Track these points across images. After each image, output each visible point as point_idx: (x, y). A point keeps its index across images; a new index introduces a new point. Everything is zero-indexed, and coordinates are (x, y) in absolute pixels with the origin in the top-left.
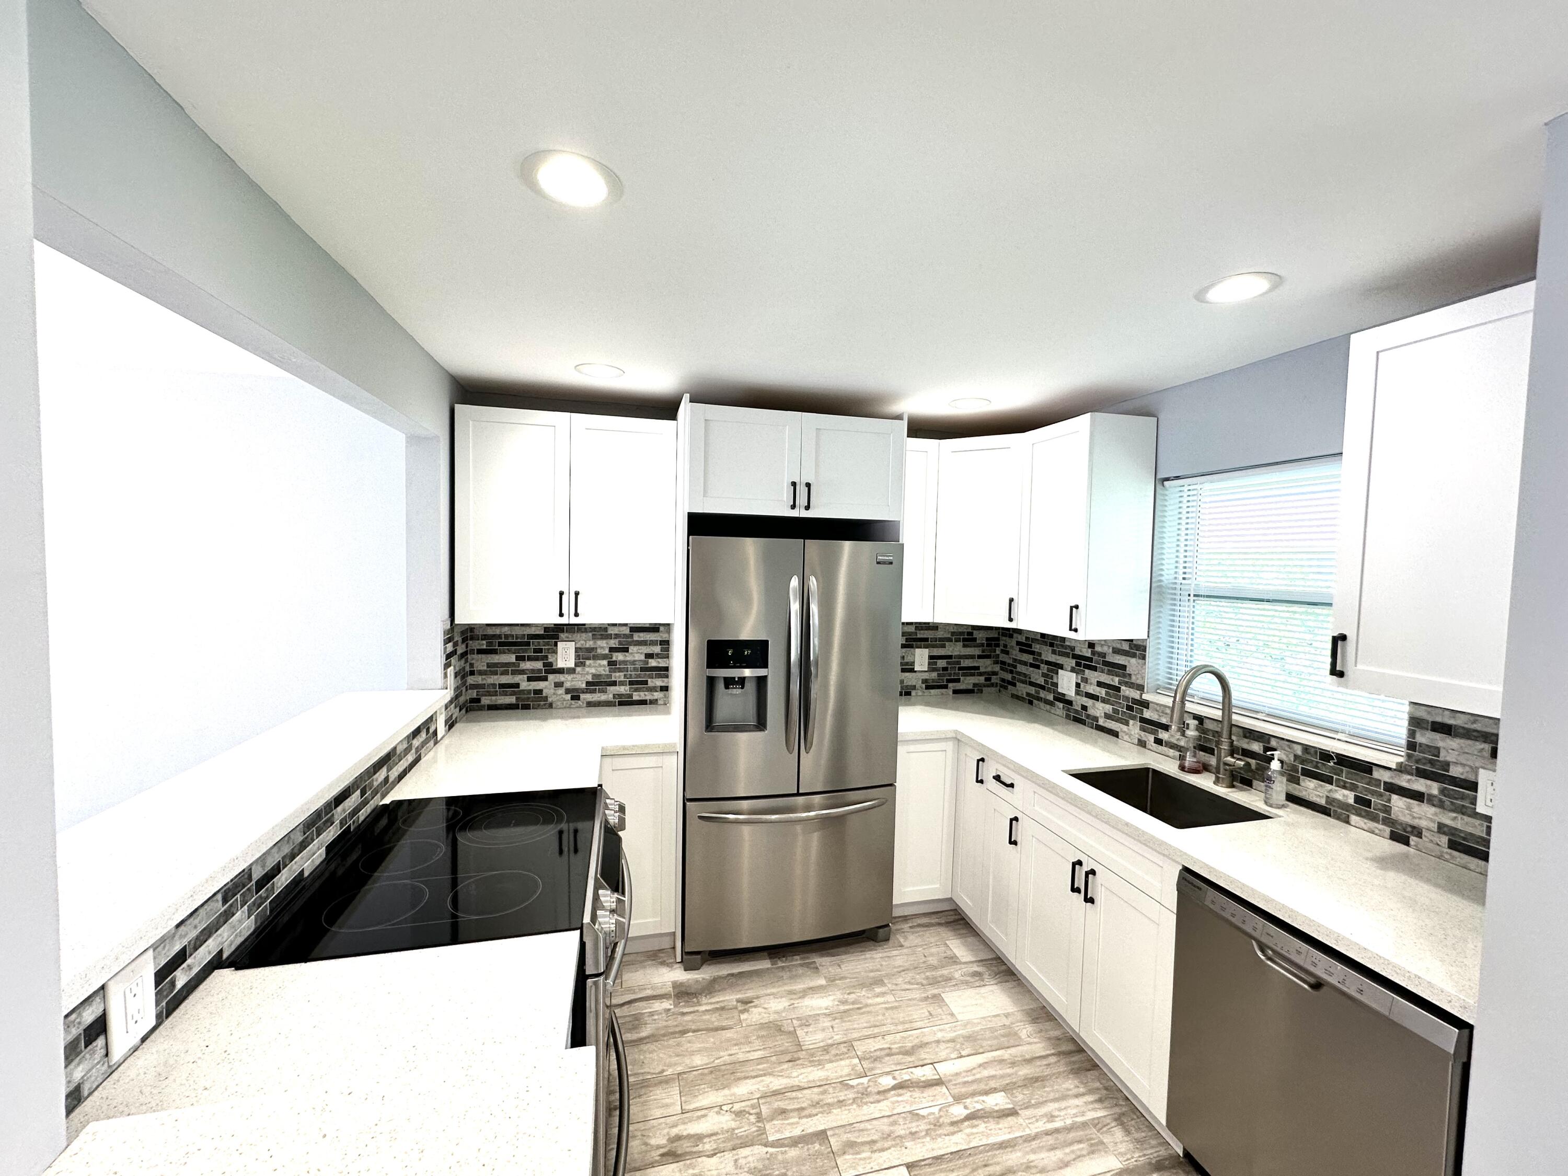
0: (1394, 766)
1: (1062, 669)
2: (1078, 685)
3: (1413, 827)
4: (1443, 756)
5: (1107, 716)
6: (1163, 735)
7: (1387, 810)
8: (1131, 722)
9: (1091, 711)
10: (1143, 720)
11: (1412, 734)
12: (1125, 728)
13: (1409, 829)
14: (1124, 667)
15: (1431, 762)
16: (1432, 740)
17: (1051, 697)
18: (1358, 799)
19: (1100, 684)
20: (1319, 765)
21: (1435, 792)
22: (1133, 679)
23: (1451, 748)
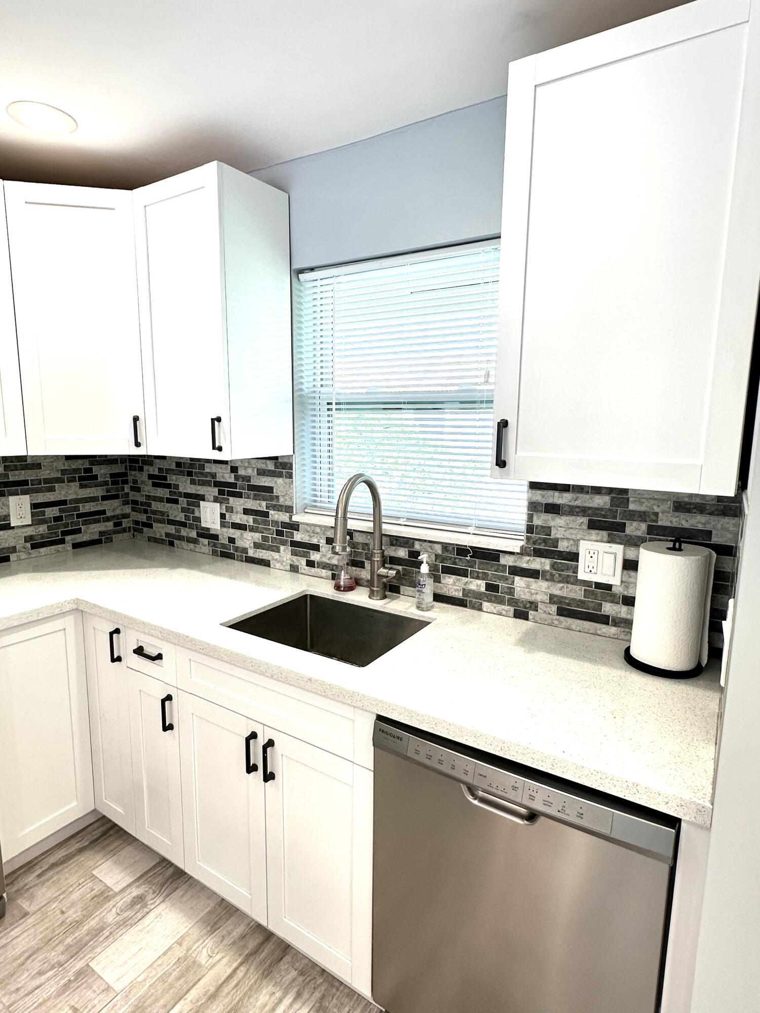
0: (518, 550)
1: (204, 500)
2: (223, 516)
3: (531, 603)
4: (555, 534)
5: (257, 546)
6: (315, 556)
7: (511, 591)
8: (282, 548)
9: (239, 543)
10: (294, 544)
11: (530, 518)
12: (276, 555)
13: (528, 605)
14: (270, 489)
15: (545, 541)
16: (546, 521)
17: (193, 534)
18: (489, 587)
19: (246, 512)
20: (457, 560)
21: (547, 568)
22: (281, 501)
23: (559, 526)
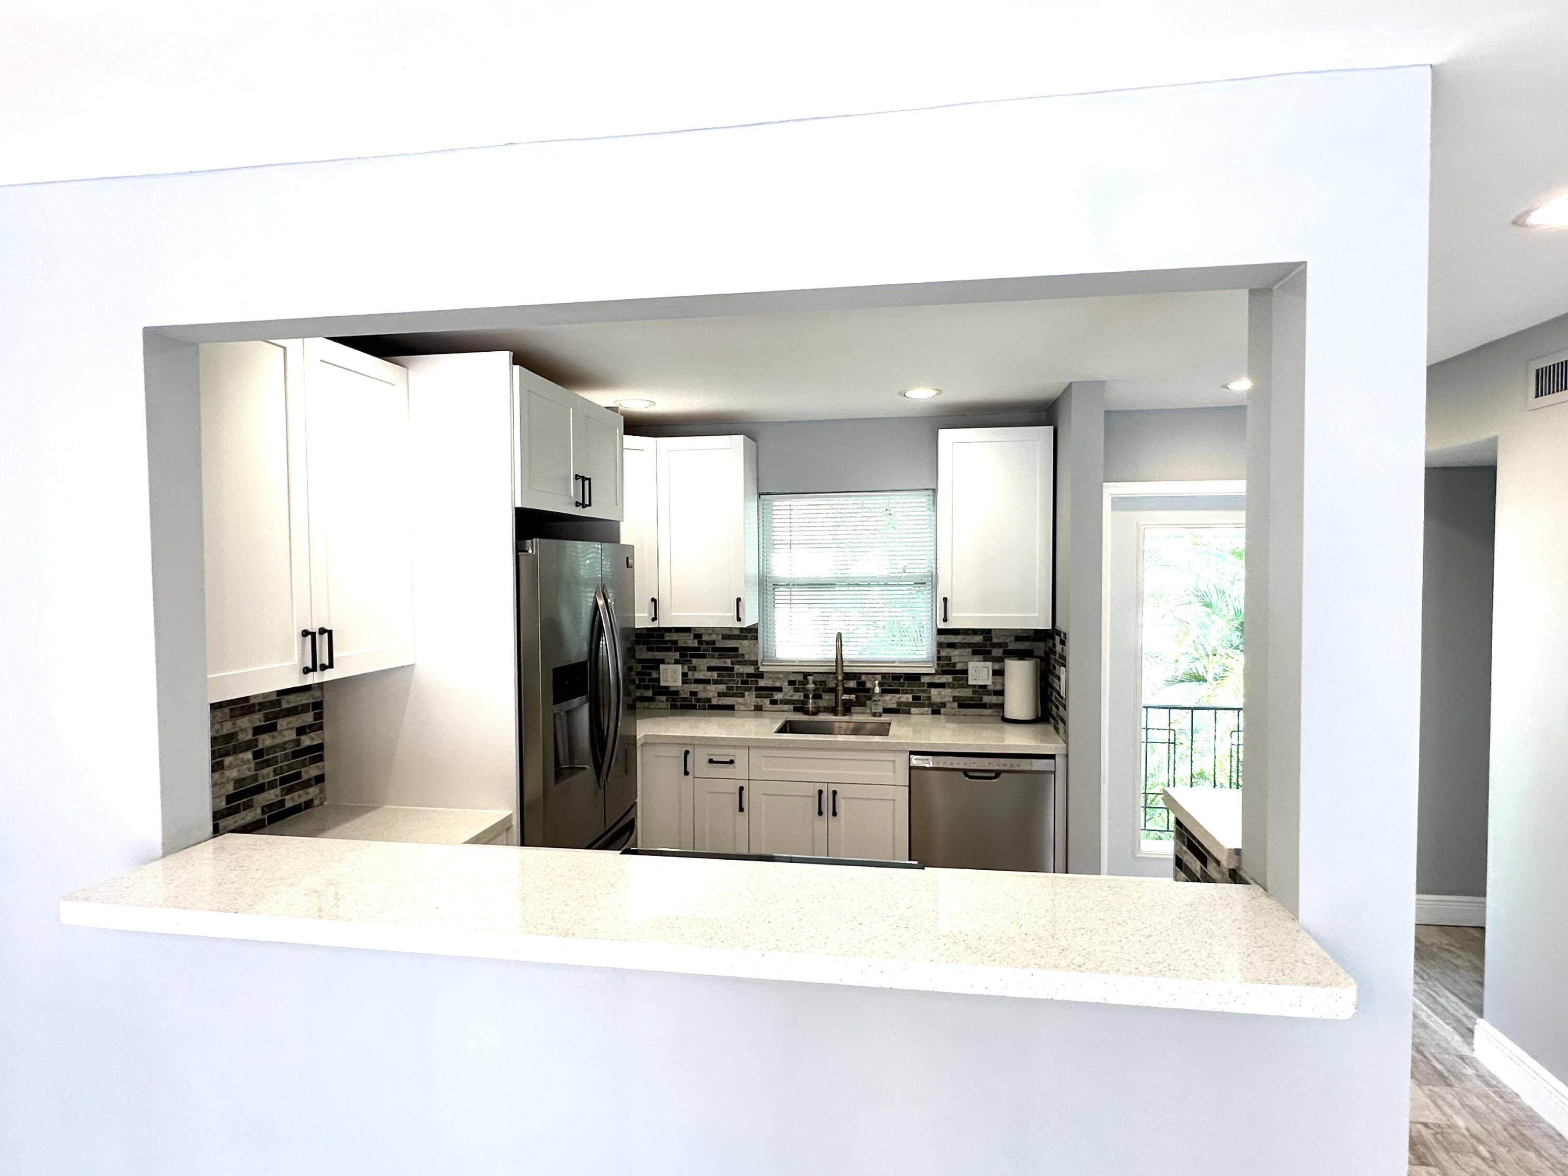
0: (934, 672)
1: (664, 663)
2: (684, 675)
3: (942, 703)
4: (954, 660)
5: (721, 695)
6: (778, 696)
7: (929, 698)
8: (747, 693)
9: (701, 695)
10: (758, 689)
11: (939, 652)
12: (740, 700)
13: (940, 705)
14: (736, 649)
15: (948, 665)
16: (948, 653)
17: (649, 693)
18: (914, 698)
19: (710, 669)
20: (892, 684)
21: (951, 680)
22: (747, 657)
23: (956, 655)
